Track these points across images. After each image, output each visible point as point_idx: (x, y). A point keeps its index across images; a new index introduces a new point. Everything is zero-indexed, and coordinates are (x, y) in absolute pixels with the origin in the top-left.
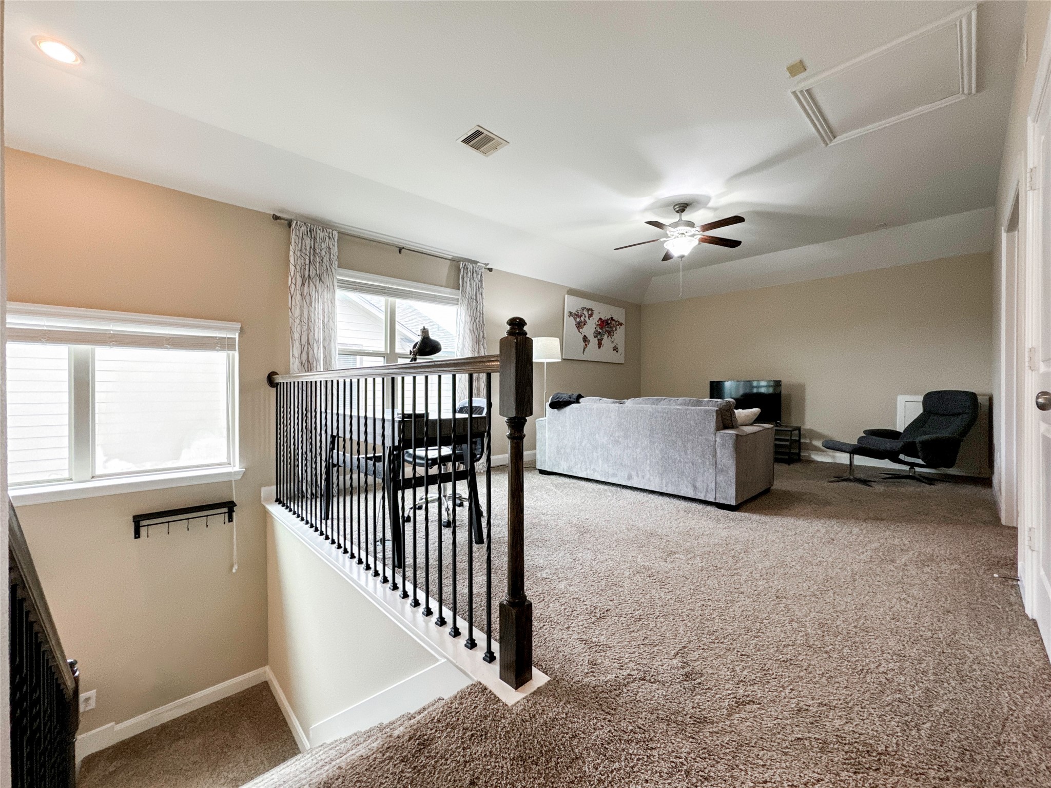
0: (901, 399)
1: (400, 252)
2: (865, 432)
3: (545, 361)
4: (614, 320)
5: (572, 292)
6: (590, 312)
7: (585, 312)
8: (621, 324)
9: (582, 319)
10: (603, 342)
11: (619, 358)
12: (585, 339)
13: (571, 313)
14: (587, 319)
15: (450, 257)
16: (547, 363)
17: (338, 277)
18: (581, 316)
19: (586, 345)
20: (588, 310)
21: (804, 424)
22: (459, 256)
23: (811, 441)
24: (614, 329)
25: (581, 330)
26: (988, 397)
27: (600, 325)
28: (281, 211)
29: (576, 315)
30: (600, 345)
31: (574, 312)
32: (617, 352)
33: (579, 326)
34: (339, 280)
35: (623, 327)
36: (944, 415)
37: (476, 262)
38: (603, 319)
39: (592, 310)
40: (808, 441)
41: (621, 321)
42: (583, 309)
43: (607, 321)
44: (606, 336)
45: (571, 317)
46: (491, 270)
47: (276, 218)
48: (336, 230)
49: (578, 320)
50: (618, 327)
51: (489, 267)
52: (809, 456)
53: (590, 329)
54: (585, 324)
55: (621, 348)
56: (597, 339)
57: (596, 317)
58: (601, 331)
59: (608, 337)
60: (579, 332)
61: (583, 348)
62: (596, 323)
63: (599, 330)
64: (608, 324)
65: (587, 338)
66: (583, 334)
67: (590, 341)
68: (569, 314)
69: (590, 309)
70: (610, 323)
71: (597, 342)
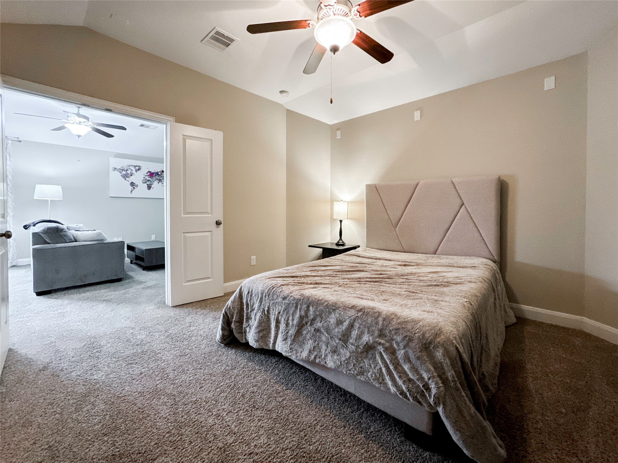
5: (119, 156)
6: (137, 168)
7: (133, 169)
9: (129, 172)
10: (152, 186)
12: (132, 184)
13: (115, 169)
14: (134, 172)
16: (51, 200)
18: (127, 170)
19: (134, 188)
20: (135, 166)
25: (127, 179)
27: (149, 175)
29: (122, 170)
30: (149, 187)
31: (118, 167)
33: (125, 177)
38: (153, 171)
39: (139, 166)
43: (157, 174)
44: (156, 182)
45: (116, 171)
46: (20, 141)
49: (124, 172)
51: (20, 139)
53: (138, 178)
54: (131, 175)
56: (146, 184)
57: (144, 171)
58: (149, 179)
59: (158, 183)
60: (125, 180)
61: (130, 190)
62: (144, 174)
63: (148, 179)
64: (159, 175)
65: (135, 184)
66: (130, 182)
67: (138, 185)
68: (114, 169)
69: (137, 166)
70: (161, 174)
71: (147, 186)
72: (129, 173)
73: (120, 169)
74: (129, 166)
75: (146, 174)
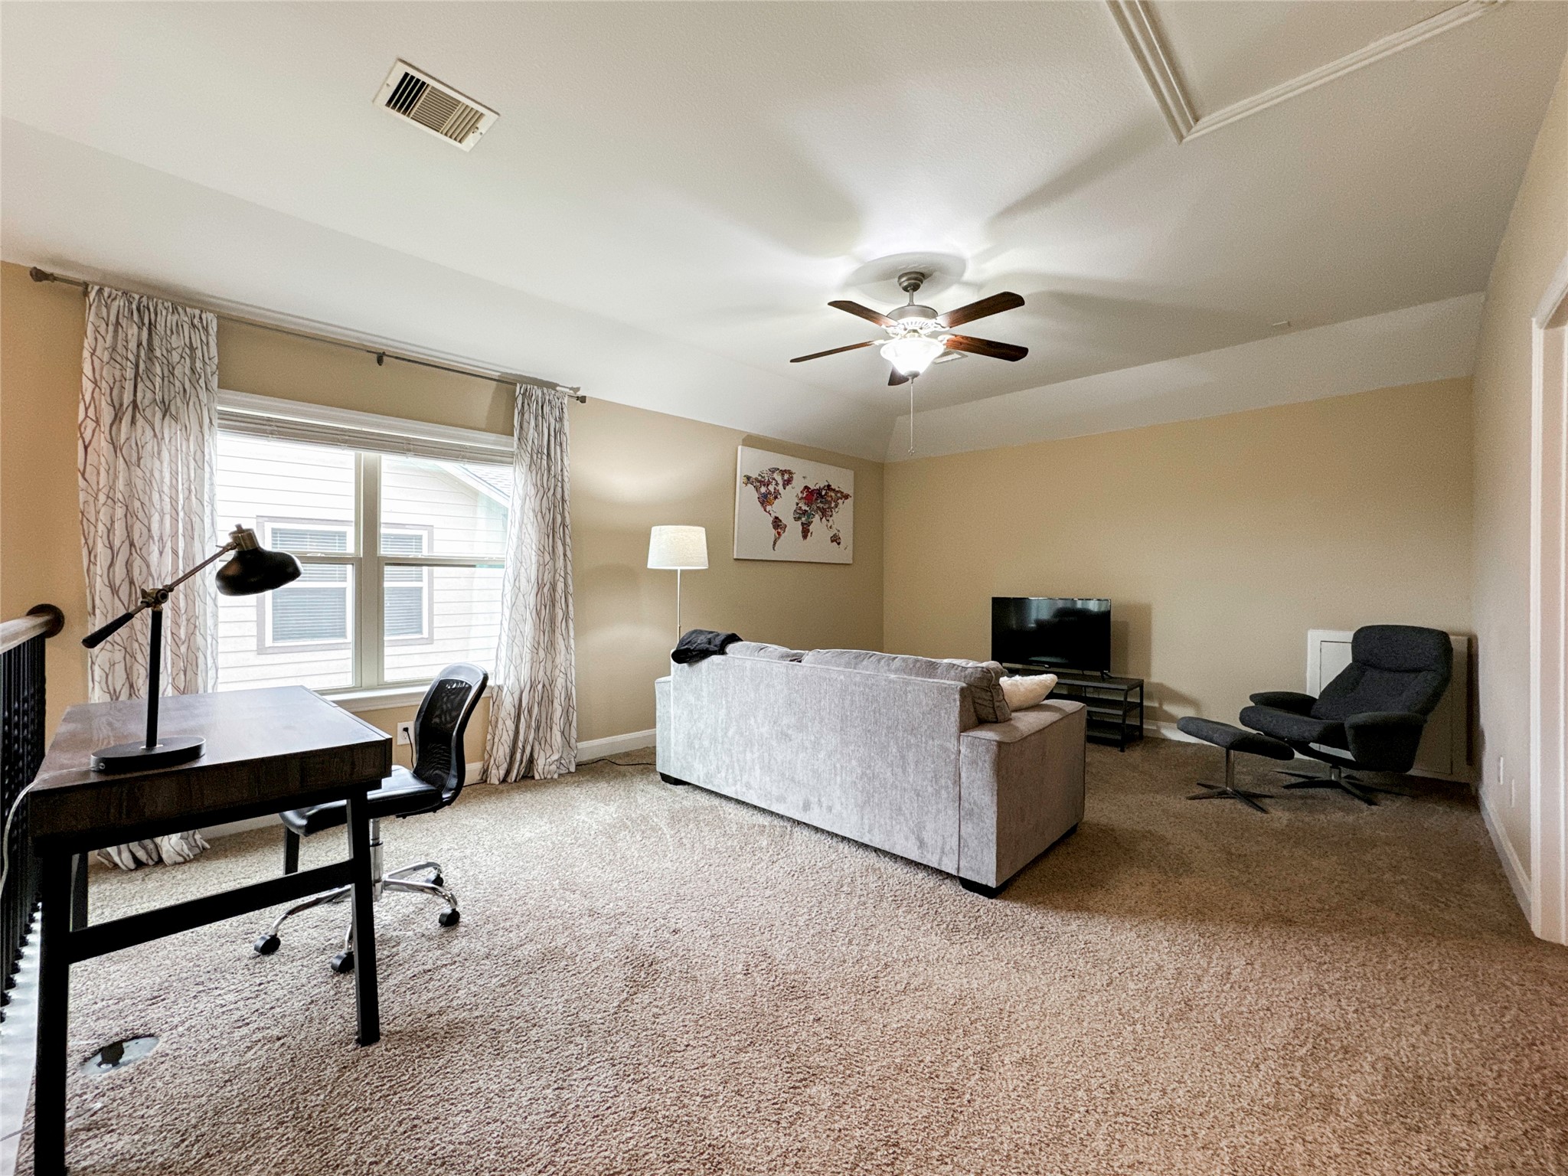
0: (1314, 637)
1: (380, 361)
2: (1253, 697)
3: (679, 568)
4: (834, 490)
5: (752, 441)
6: (786, 477)
7: (778, 477)
8: (846, 497)
9: (771, 488)
10: (811, 528)
11: (842, 554)
12: (777, 523)
13: (748, 478)
14: (780, 488)
15: (496, 375)
16: (681, 571)
17: (219, 408)
18: (768, 484)
19: (779, 533)
20: (783, 472)
21: (1149, 675)
22: (514, 372)
23: (1161, 705)
24: (833, 505)
25: (768, 508)
26: (1466, 638)
27: (805, 498)
28: (56, 261)
29: (760, 482)
30: (805, 533)
31: (754, 475)
32: (839, 544)
33: (765, 500)
34: (221, 413)
35: (850, 501)
36: (1390, 670)
37: (553, 386)
38: (812, 487)
39: (790, 472)
40: (1156, 705)
41: (845, 492)
42: (773, 471)
43: (819, 491)
44: (817, 517)
45: (749, 485)
46: (583, 399)
47: (38, 275)
48: (211, 311)
49: (763, 490)
50: (840, 501)
51: (580, 394)
52: (1158, 731)
53: (787, 504)
54: (776, 498)
55: (846, 538)
56: (799, 523)
57: (798, 485)
58: (807, 509)
59: (821, 519)
60: (765, 510)
61: (773, 540)
62: (797, 495)
63: (805, 508)
64: (822, 497)
65: (781, 521)
66: (773, 515)
67: (786, 526)
68: (745, 480)
69: (785, 471)
70: (826, 494)
71: (801, 528)
72: (773, 491)
73: (756, 479)
74: (773, 472)
75: (800, 495)
